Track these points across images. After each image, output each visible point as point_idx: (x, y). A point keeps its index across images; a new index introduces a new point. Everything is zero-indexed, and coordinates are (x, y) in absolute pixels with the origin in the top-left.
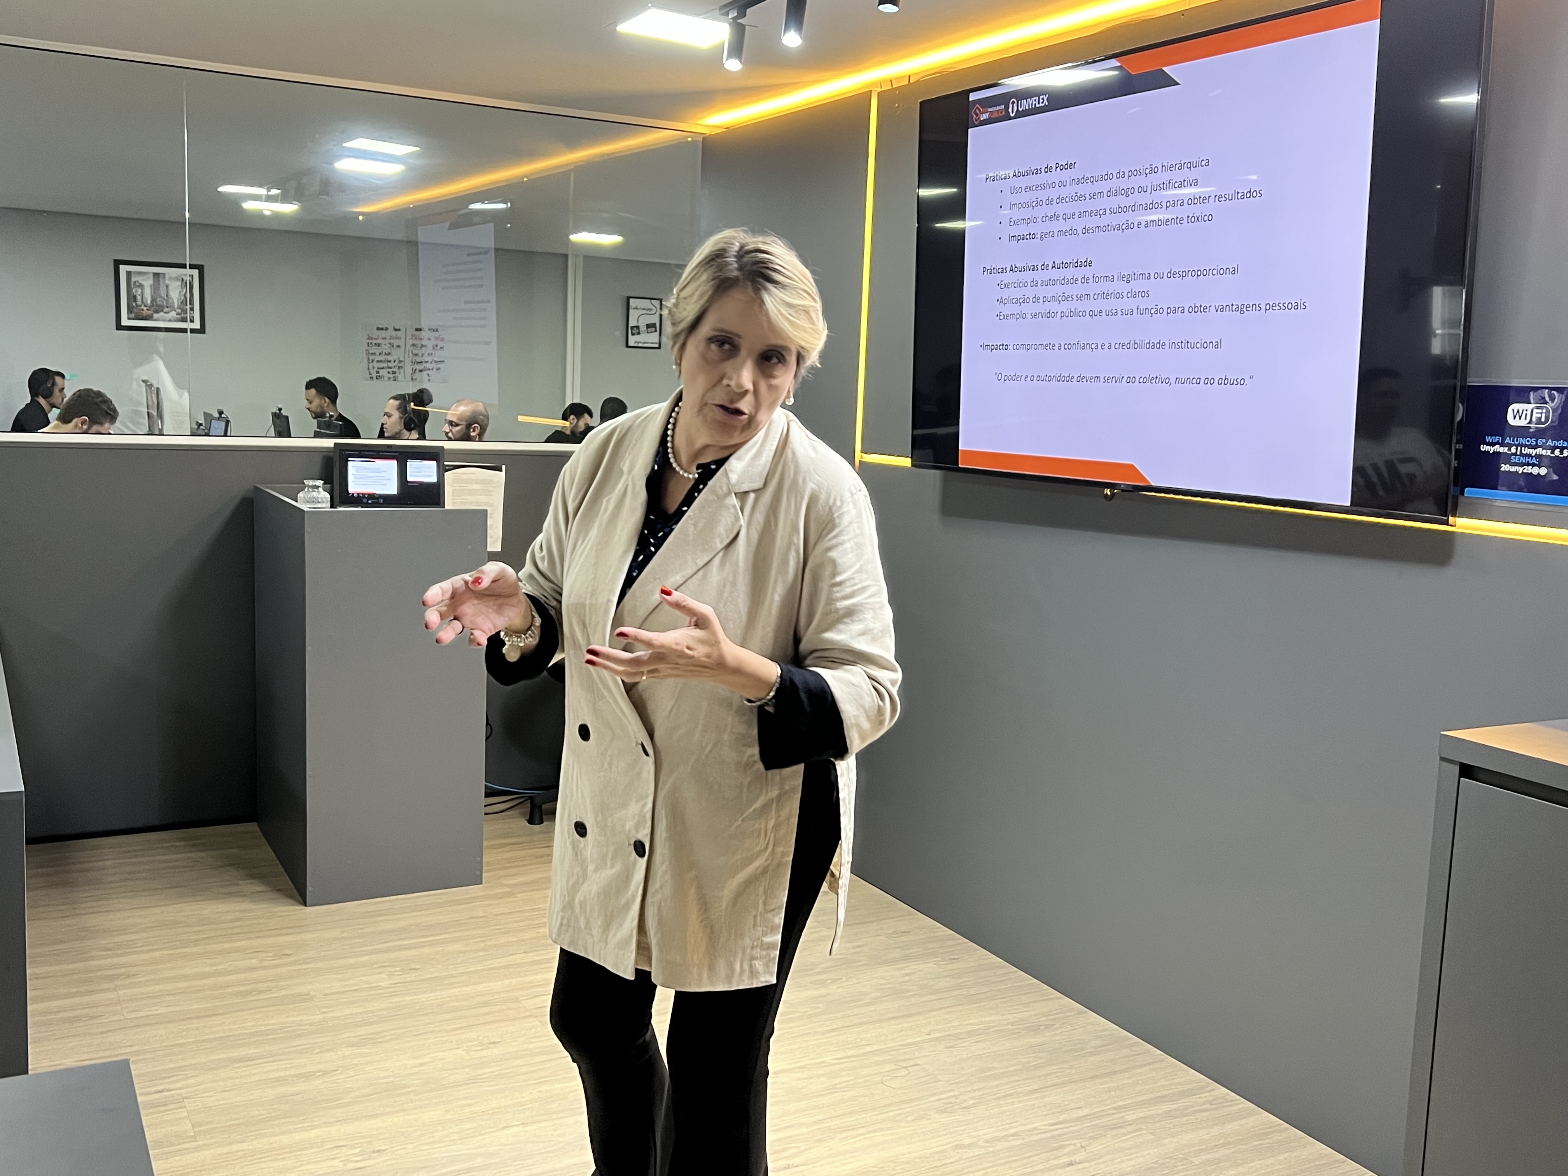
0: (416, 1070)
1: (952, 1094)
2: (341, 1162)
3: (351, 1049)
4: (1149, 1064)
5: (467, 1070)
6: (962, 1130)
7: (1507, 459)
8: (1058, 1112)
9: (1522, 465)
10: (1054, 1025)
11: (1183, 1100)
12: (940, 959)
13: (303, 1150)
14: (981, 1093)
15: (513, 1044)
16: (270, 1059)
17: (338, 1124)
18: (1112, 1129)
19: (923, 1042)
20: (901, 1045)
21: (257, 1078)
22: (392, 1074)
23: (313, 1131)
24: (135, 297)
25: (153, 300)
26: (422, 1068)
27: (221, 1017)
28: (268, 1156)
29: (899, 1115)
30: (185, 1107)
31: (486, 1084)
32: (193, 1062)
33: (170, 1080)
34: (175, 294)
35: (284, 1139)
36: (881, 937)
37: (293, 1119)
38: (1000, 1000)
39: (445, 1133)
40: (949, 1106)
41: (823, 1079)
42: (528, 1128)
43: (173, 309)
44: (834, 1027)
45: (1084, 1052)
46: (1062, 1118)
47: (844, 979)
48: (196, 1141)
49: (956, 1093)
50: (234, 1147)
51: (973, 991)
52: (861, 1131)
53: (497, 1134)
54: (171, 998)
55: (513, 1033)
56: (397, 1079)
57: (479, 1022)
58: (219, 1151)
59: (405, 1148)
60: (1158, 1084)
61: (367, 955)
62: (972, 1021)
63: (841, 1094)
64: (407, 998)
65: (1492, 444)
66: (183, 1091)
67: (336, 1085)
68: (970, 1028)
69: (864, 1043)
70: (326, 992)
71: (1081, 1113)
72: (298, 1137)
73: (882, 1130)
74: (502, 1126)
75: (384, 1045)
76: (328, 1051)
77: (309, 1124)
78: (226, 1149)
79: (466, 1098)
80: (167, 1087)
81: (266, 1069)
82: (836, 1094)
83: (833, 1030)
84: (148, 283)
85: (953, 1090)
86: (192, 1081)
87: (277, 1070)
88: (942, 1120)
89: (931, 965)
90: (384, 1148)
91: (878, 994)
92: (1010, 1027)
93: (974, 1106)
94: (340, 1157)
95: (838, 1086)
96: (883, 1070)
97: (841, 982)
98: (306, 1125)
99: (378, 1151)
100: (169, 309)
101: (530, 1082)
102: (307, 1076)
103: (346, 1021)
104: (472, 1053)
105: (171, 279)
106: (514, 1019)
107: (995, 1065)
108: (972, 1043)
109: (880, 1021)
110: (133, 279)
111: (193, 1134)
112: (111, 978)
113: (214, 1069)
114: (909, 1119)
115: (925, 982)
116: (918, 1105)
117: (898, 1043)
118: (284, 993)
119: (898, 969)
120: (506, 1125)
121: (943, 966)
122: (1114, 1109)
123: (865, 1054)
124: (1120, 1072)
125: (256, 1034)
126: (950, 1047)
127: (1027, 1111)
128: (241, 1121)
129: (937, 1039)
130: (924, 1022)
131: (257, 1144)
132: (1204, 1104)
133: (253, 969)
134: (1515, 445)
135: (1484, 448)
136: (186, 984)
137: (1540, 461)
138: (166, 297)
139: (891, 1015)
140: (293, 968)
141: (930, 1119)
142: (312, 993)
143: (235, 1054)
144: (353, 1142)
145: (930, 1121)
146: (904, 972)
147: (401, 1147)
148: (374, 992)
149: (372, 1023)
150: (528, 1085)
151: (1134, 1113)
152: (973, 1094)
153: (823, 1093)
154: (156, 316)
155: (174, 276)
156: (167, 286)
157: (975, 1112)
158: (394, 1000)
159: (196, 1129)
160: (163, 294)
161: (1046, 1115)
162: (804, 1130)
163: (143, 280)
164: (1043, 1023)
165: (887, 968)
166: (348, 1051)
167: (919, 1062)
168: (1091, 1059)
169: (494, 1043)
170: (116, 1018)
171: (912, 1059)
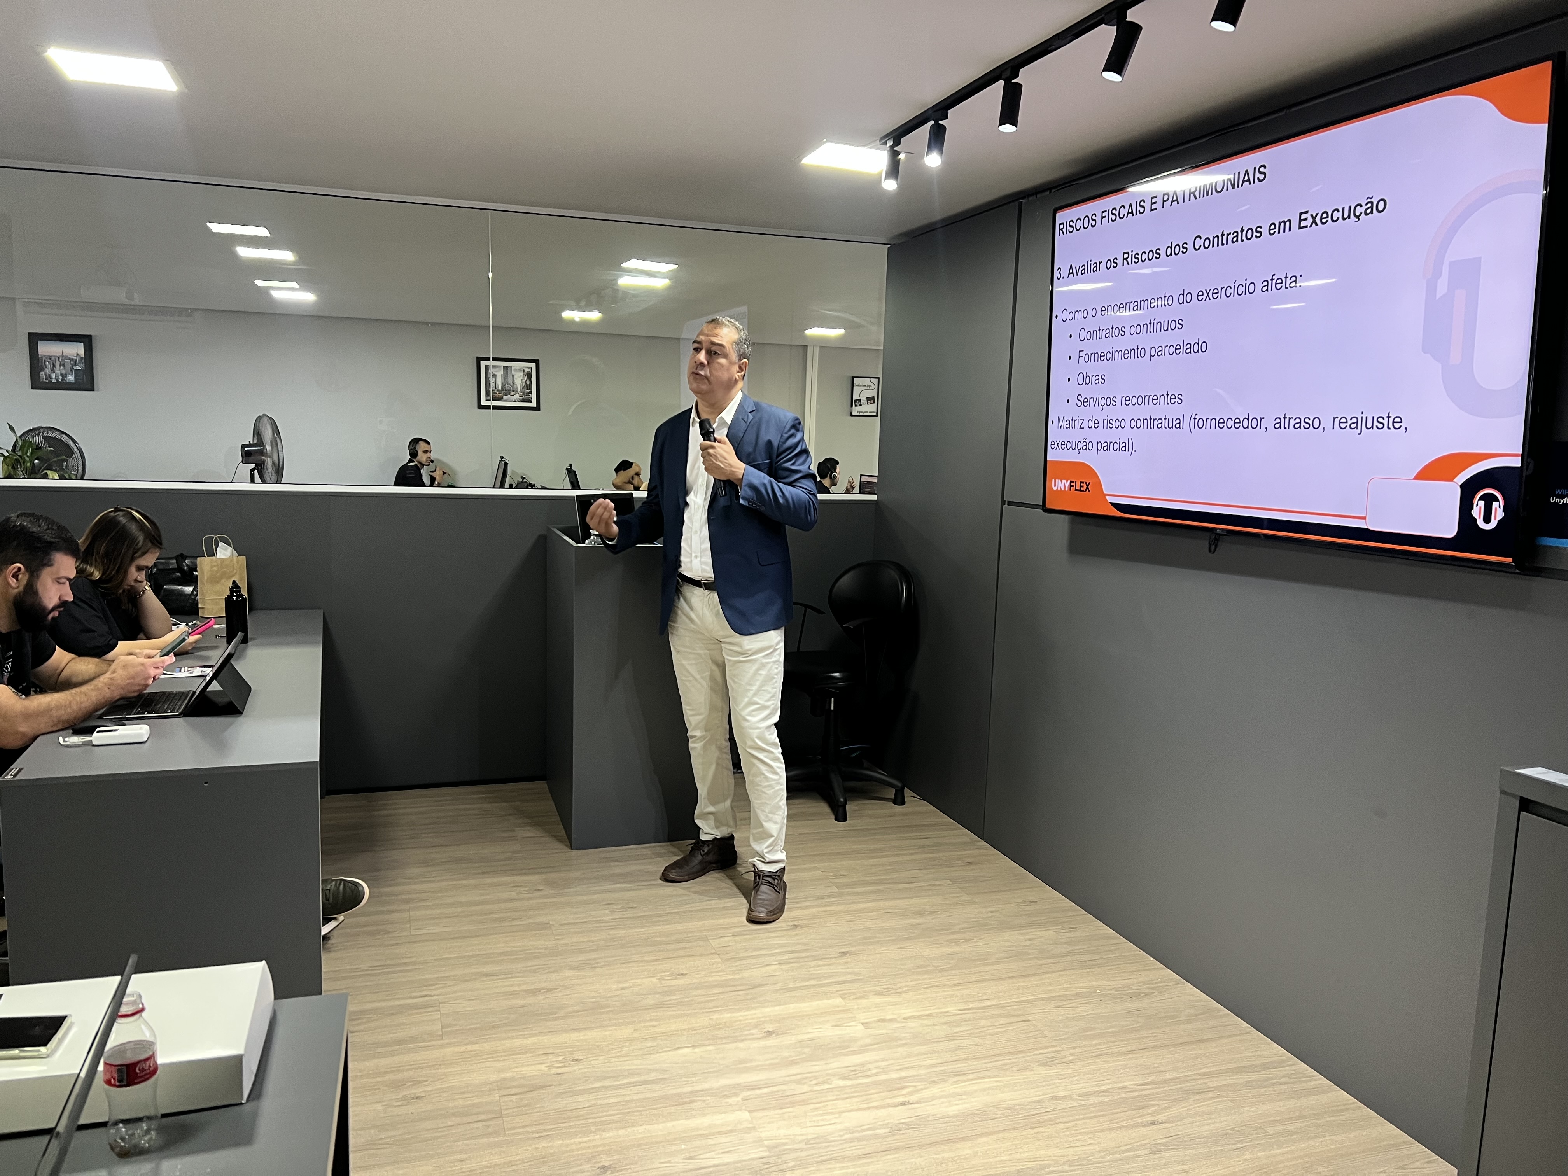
0: (618, 993)
1: (1054, 1049)
2: (546, 1067)
3: (571, 971)
4: (1236, 1035)
5: (657, 996)
6: (1060, 1083)
8: (1148, 1074)
10: (1154, 993)
11: (1263, 1072)
12: (1060, 927)
13: (519, 1054)
14: (1080, 1050)
15: (696, 976)
16: (510, 976)
17: (551, 1034)
18: (1194, 1093)
19: (1035, 1000)
20: (1016, 1002)
21: (497, 991)
22: (598, 994)
23: (530, 1039)
24: (491, 384)
25: (503, 386)
26: (623, 992)
27: (480, 938)
28: (493, 1057)
29: (1006, 1065)
30: (439, 1010)
31: (670, 1009)
32: (452, 973)
33: (433, 988)
34: (519, 381)
35: (508, 1044)
36: (1012, 905)
37: (516, 1028)
38: (1109, 968)
39: (631, 1048)
40: (1051, 1060)
41: (945, 1027)
42: (697, 1050)
43: (517, 392)
44: (961, 981)
45: (1177, 1019)
46: (1150, 1079)
47: (975, 940)
48: (442, 1039)
49: (1058, 1049)
50: (469, 1048)
51: (1085, 958)
52: (971, 1076)
53: (670, 1053)
54: (447, 920)
55: (698, 967)
56: (603, 1000)
57: (674, 956)
58: (457, 1049)
59: (597, 1059)
60: (1243, 1055)
61: (598, 893)
62: (1081, 985)
63: (957, 1041)
64: (622, 932)
66: (440, 997)
67: (554, 1001)
68: (1078, 991)
69: (985, 997)
70: (563, 922)
71: (1168, 1076)
72: (517, 1043)
73: (990, 1077)
74: (677, 1046)
75: (597, 970)
76: (554, 972)
77: (528, 1032)
78: (463, 1049)
79: (651, 1020)
80: (430, 993)
81: (507, 984)
82: (955, 1042)
83: (959, 984)
84: (500, 373)
85: (1056, 1046)
86: (448, 989)
87: (512, 986)
88: (1042, 1072)
89: (1051, 932)
90: (581, 1058)
91: (1002, 955)
92: (1113, 992)
93: (1073, 1061)
94: (547, 1063)
95: (957, 1034)
96: (997, 1024)
97: (973, 942)
98: (526, 1033)
99: (577, 1060)
100: (514, 393)
101: (704, 1011)
102: (534, 992)
103: (573, 948)
104: (663, 982)
105: (515, 370)
106: (701, 955)
107: (1097, 1026)
108: (1079, 1004)
109: (1002, 979)
110: (491, 371)
111: (441, 1033)
112: (408, 901)
113: (466, 981)
114: (1014, 1069)
115: (1045, 947)
116: (1024, 1057)
117: (1014, 1000)
118: (531, 921)
119: (1022, 934)
120: (679, 1046)
121: (1062, 934)
122: (1199, 1074)
123: (984, 1008)
124: (1207, 1040)
125: (503, 954)
126: (1059, 1007)
127: (1119, 1070)
128: (478, 1026)
129: (1049, 999)
130: (1039, 982)
131: (486, 1046)
132: (1283, 1077)
133: (511, 900)
135: (1554, 500)
136: (460, 910)
138: (512, 384)
139: (1011, 975)
140: (541, 901)
141: (1032, 1071)
142: (551, 923)
143: (485, 970)
144: (559, 1051)
145: (1032, 1073)
146: (1027, 937)
147: (595, 1058)
148: (598, 925)
149: (591, 951)
150: (703, 1013)
151: (1217, 1081)
152: (1073, 1051)
153: (943, 1040)
154: (505, 398)
155: (518, 368)
156: (513, 376)
157: (1073, 1067)
158: (611, 932)
159: (443, 1030)
160: (510, 381)
161: (1137, 1075)
162: (922, 1072)
163: (497, 371)
164: (1143, 991)
165: (1012, 933)
166: (568, 973)
167: (1030, 1018)
168: (1182, 1026)
169: (682, 974)
170: (405, 934)
171: (1024, 1015)
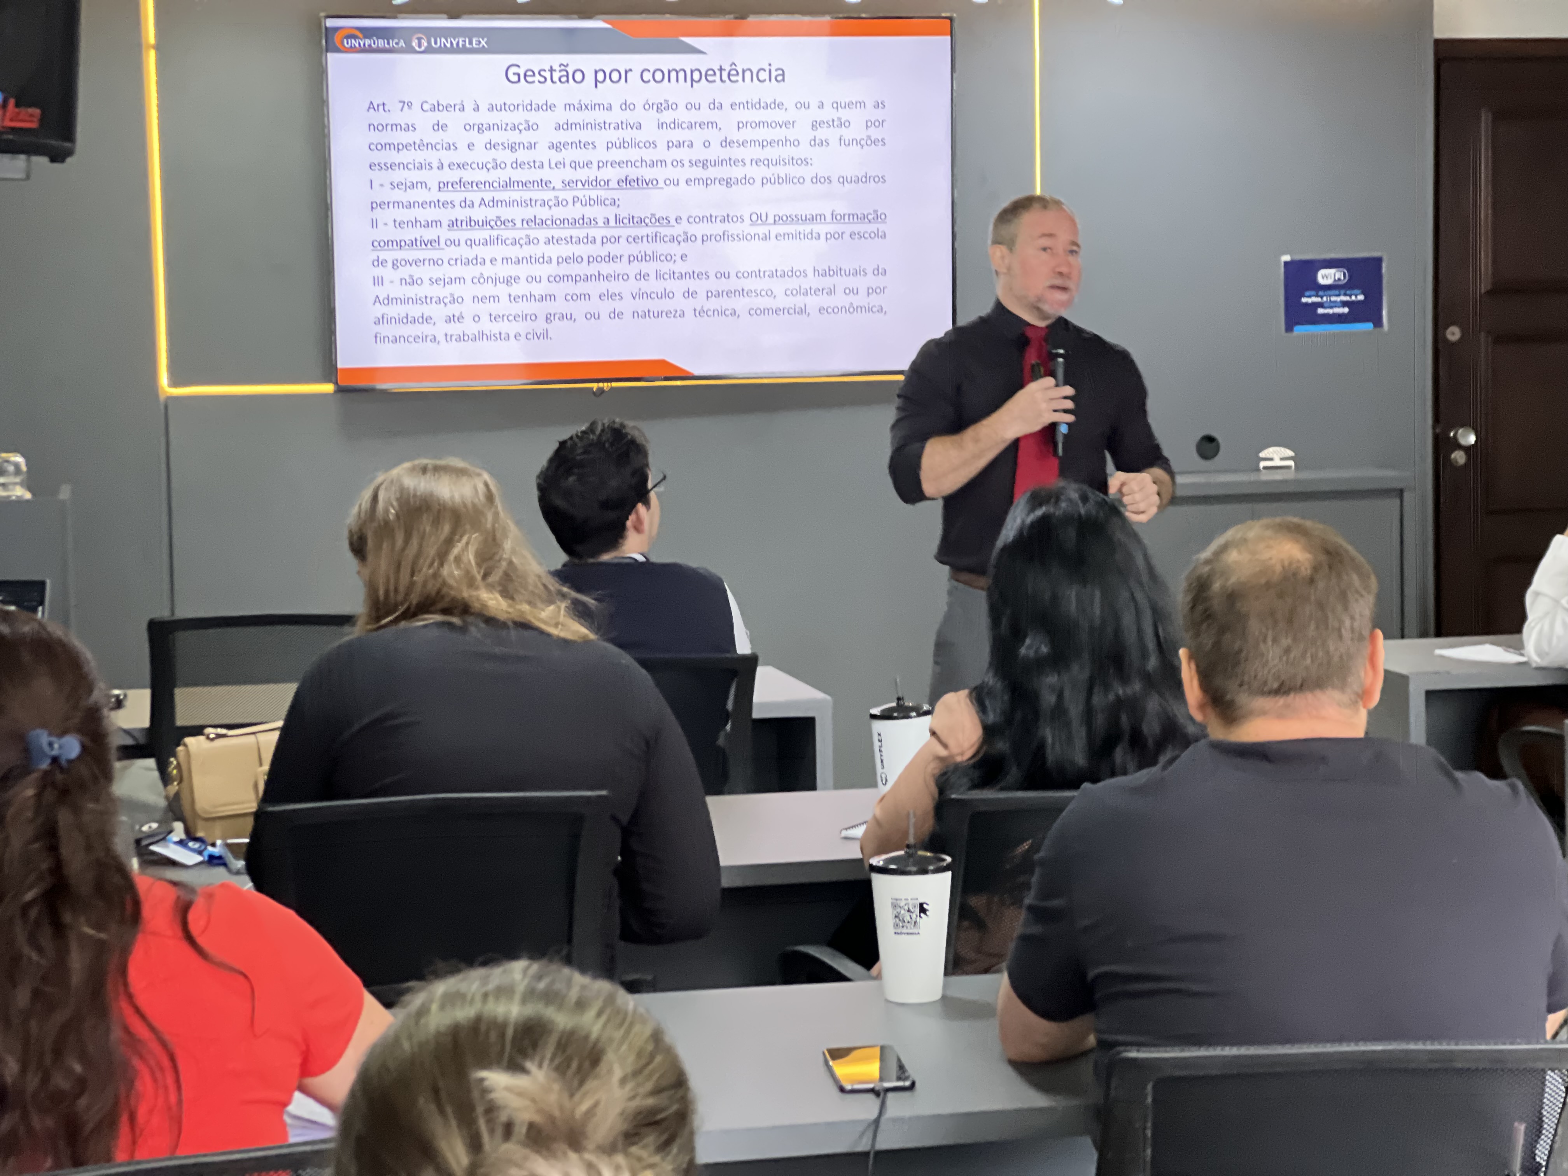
7: (1321, 305)
9: (1331, 307)
65: (1310, 297)
134: (1325, 295)
135: (1304, 300)
137: (1344, 304)
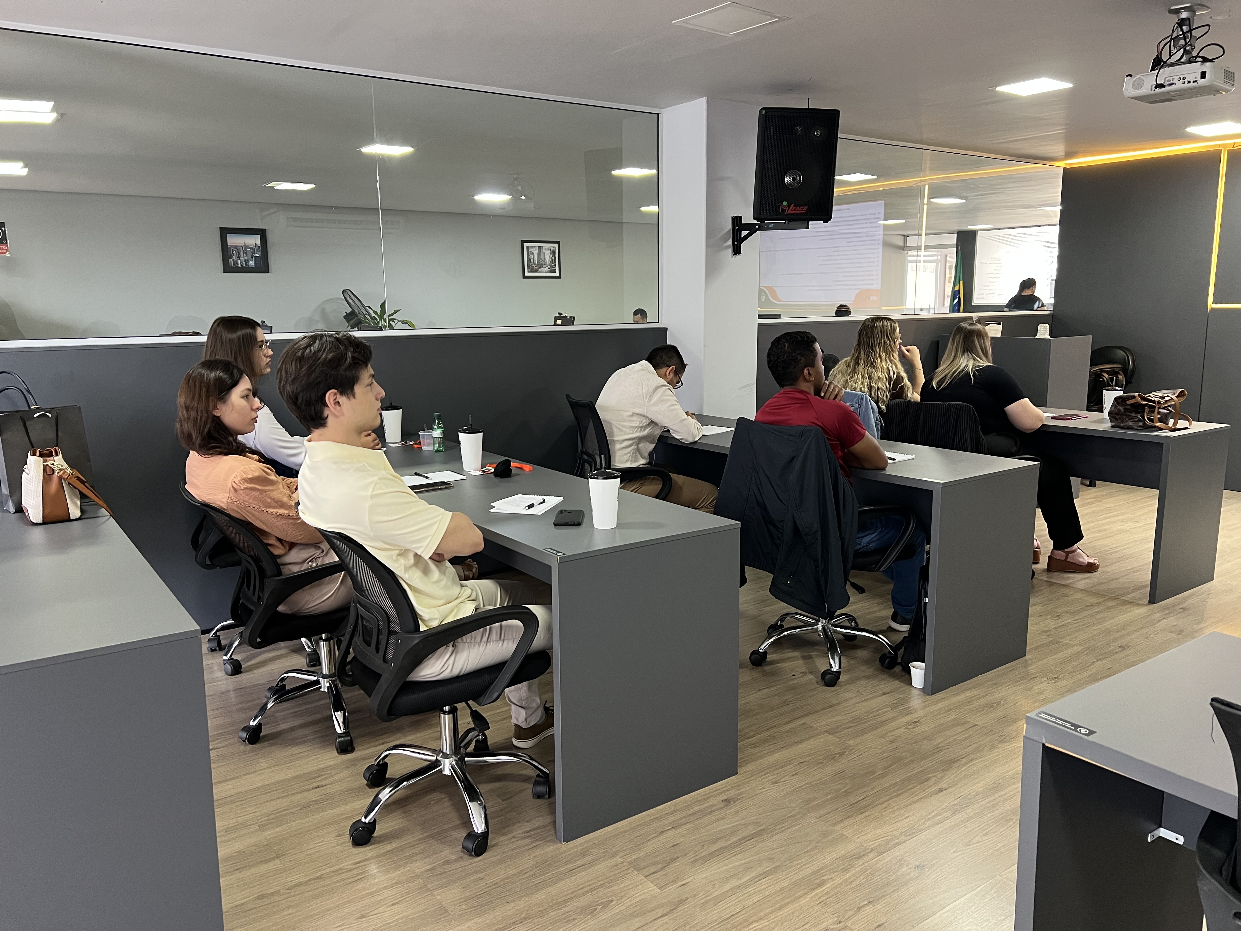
24: (530, 260)
25: (538, 261)
34: (548, 257)
84: (536, 252)
100: (545, 266)
110: (530, 251)
154: (540, 270)
155: (546, 248)
156: (544, 254)
160: (542, 258)
